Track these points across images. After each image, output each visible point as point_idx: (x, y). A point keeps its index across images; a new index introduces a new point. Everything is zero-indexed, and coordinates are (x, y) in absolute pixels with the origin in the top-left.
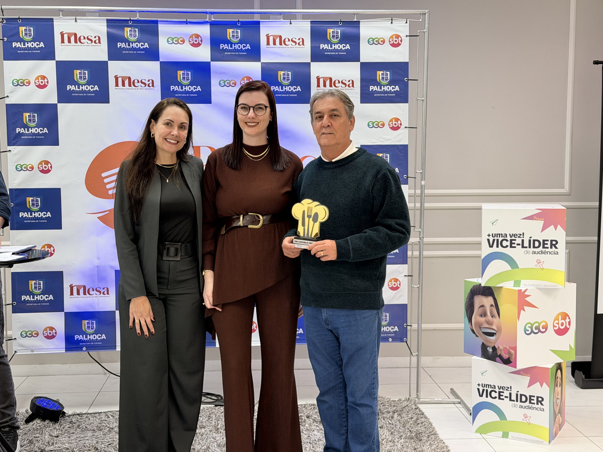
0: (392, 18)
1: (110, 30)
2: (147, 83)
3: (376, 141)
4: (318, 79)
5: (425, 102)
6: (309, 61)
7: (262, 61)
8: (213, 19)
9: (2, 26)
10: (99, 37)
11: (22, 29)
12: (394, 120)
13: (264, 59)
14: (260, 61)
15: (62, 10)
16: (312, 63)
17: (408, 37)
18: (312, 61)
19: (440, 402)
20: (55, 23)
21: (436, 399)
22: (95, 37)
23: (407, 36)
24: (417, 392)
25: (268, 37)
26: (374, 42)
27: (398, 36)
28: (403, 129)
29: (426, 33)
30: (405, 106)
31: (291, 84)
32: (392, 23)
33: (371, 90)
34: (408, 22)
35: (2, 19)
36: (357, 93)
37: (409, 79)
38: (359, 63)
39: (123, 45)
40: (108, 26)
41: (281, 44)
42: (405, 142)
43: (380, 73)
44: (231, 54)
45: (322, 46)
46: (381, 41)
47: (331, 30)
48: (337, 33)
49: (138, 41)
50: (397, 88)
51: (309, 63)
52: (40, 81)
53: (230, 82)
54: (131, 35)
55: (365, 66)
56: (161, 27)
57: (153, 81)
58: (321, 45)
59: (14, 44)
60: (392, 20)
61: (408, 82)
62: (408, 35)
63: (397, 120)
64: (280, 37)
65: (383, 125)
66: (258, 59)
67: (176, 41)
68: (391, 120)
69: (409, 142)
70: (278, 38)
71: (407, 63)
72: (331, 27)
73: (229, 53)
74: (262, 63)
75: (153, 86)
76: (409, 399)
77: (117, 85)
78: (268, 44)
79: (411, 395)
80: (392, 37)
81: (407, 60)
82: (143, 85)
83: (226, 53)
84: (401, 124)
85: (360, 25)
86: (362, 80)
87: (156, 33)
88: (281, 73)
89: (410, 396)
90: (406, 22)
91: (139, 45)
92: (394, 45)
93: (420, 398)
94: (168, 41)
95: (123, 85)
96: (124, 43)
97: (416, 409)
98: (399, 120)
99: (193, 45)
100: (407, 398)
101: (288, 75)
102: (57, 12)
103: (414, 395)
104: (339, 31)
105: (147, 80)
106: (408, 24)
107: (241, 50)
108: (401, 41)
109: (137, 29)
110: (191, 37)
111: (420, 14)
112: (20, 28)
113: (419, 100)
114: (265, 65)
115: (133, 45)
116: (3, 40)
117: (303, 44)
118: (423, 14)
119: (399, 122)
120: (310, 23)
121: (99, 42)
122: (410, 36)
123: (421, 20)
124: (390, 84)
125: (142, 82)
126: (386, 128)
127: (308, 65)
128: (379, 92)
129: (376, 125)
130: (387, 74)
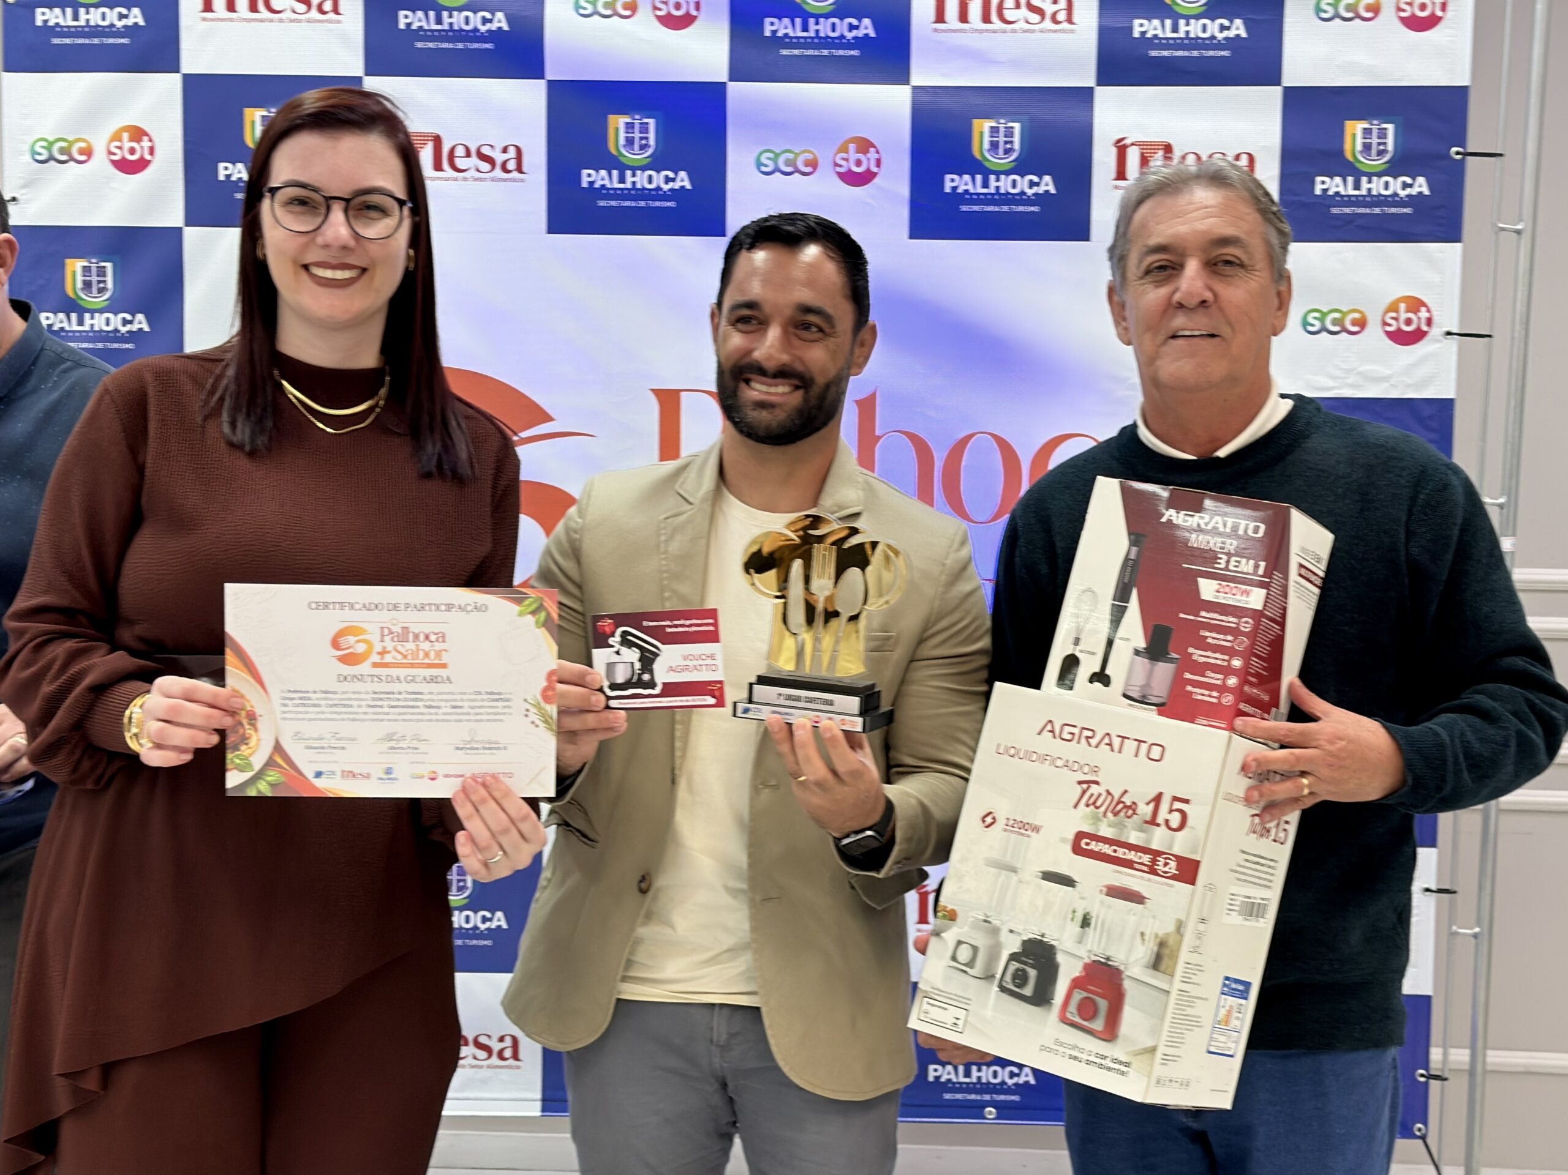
2: (499, 158)
3: (1331, 383)
4: (1122, 149)
5: (1526, 238)
6: (1089, 81)
7: (918, 78)
12: (1402, 306)
13: (923, 75)
14: (905, 80)
16: (1099, 90)
18: (1100, 81)
26: (1338, 9)
28: (1438, 341)
30: (1449, 253)
31: (1020, 168)
33: (1318, 191)
37: (1470, 150)
38: (1276, 92)
39: (417, 19)
41: (986, 18)
42: (1445, 389)
43: (1355, 131)
44: (802, 56)
45: (1141, 27)
46: (1367, 9)
49: (472, 5)
50: (1421, 186)
51: (1091, 91)
52: (127, 145)
53: (797, 155)
55: (1299, 103)
57: (519, 151)
58: (1137, 22)
59: (41, 15)
61: (1462, 163)
63: (1415, 304)
65: (1362, 324)
66: (901, 75)
67: (605, 5)
68: (1393, 307)
69: (1457, 391)
71: (1459, 94)
73: (796, 52)
74: (913, 88)
75: (519, 169)
78: (940, 18)
81: (1462, 80)
82: (485, 166)
83: (785, 52)
84: (1429, 322)
86: (1289, 153)
88: (983, 128)
91: (476, 20)
92: (1414, 23)
94: (577, 7)
96: (420, 13)
98: (1424, 304)
99: (669, 21)
101: (1009, 132)
105: (498, 149)
107: (840, 42)
108: (1446, 7)
113: (1503, 229)
114: (924, 97)
115: (455, 19)
117: (1070, 18)
119: (1423, 314)
121: (336, 9)
124: (1394, 169)
125: (481, 155)
126: (1374, 336)
127: (1085, 95)
128: (1350, 201)
129: (1335, 322)
130: (1383, 134)
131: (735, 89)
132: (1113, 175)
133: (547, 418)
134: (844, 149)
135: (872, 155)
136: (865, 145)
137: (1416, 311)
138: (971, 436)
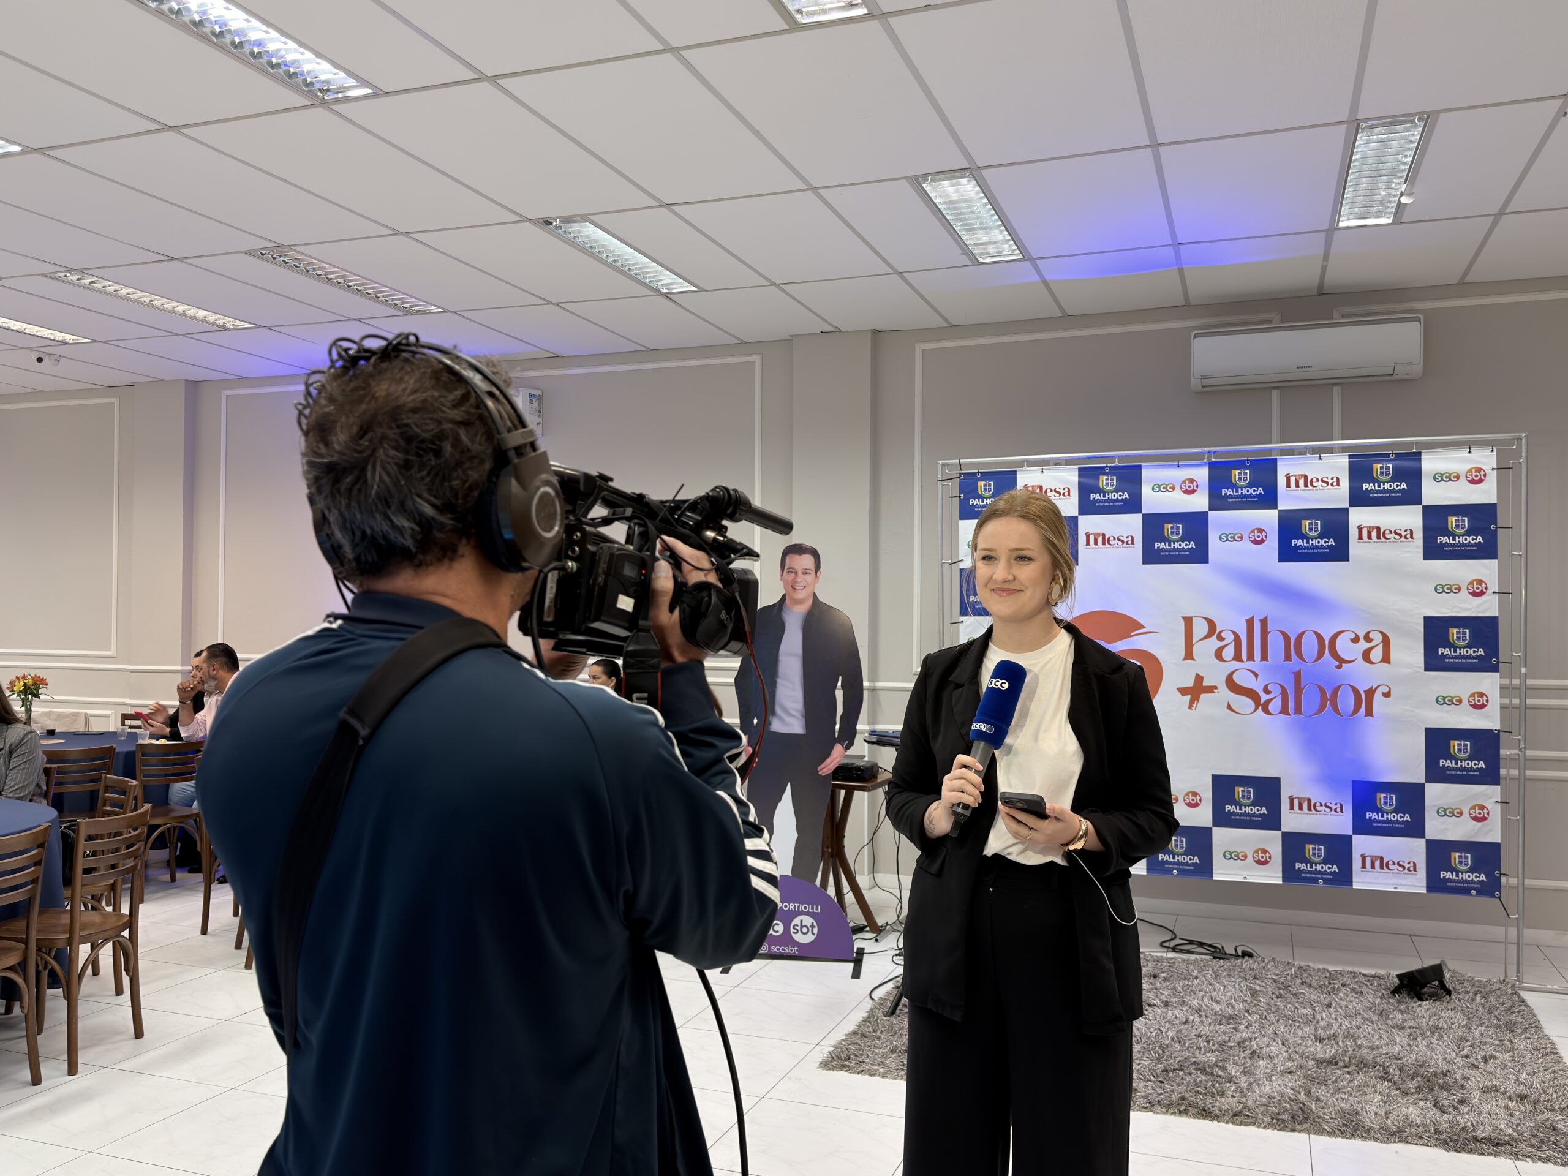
0: (1470, 446)
1: (1082, 480)
2: (1125, 540)
3: (1448, 611)
4: (1360, 529)
5: (1524, 558)
6: (1347, 505)
7: (1279, 508)
8: (1213, 460)
9: (960, 482)
10: (1069, 489)
11: (981, 484)
12: (1475, 583)
13: (1282, 506)
14: (1276, 508)
15: (1027, 461)
16: (1350, 509)
17: (1496, 471)
18: (1351, 505)
19: (1556, 991)
20: (1018, 476)
21: (1550, 986)
22: (1064, 489)
23: (1493, 469)
24: (1518, 972)
25: (1288, 478)
26: (1441, 478)
27: (1479, 470)
28: (1491, 595)
29: (1523, 464)
30: (1494, 563)
31: (1321, 536)
32: (1470, 452)
33: (1439, 542)
34: (1495, 450)
35: (960, 474)
36: (1417, 547)
37: (1498, 526)
38: (1421, 506)
39: (1097, 496)
40: (1080, 476)
41: (1306, 485)
42: (1494, 612)
43: (1452, 520)
44: (1236, 502)
45: (1365, 486)
46: (1454, 477)
47: (1379, 466)
48: (1388, 468)
49: (1116, 491)
50: (1480, 539)
51: (1347, 509)
53: (1235, 535)
54: (1107, 484)
55: (1429, 511)
56: (1146, 473)
57: (1132, 537)
58: (1364, 485)
59: (972, 502)
60: (1470, 448)
61: (1496, 530)
62: (1495, 467)
63: (1480, 582)
64: (1306, 477)
65: (1459, 589)
66: (1274, 506)
67: (1163, 488)
68: (1471, 583)
69: (1499, 614)
70: (1303, 479)
71: (1495, 505)
72: (1378, 462)
73: (1234, 500)
74: (1279, 511)
75: (1133, 543)
76: (1504, 981)
77: (1088, 543)
78: (1288, 486)
79: (1508, 974)
80: (1470, 471)
81: (1493, 500)
82: (1120, 543)
83: (1229, 500)
84: (1486, 588)
85: (1422, 457)
86: (1426, 529)
87: (1138, 481)
88: (1306, 523)
89: (1506, 976)
90: (1492, 451)
91: (1117, 495)
92: (1473, 482)
93: (1523, 982)
94: (1153, 489)
95: (1096, 543)
96: (1098, 494)
97: (1513, 994)
98: (1483, 582)
99: (1187, 492)
100: (1501, 979)
101: (1316, 524)
102: (1021, 464)
103: (1512, 977)
104: (1391, 466)
105: (1125, 537)
106: (1495, 453)
108: (1485, 476)
109: (1115, 477)
110: (1184, 482)
111: (1514, 439)
112: (979, 483)
113: (1514, 554)
115: (1110, 496)
116: (960, 497)
117: (1338, 485)
118: (1518, 439)
119: (1484, 585)
120: (1347, 457)
121: (1069, 495)
122: (1497, 469)
123: (1514, 447)
124: (1468, 533)
125: (1119, 540)
126: (1464, 593)
127: (1345, 511)
128: (1451, 545)
129: (1448, 589)
130: (1463, 521)
131: (1210, 513)
132: (1357, 537)
133: (1143, 627)
134: (1253, 532)
135: (1264, 534)
136: (1261, 531)
137: (1481, 585)
138: (1305, 631)
